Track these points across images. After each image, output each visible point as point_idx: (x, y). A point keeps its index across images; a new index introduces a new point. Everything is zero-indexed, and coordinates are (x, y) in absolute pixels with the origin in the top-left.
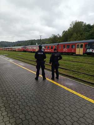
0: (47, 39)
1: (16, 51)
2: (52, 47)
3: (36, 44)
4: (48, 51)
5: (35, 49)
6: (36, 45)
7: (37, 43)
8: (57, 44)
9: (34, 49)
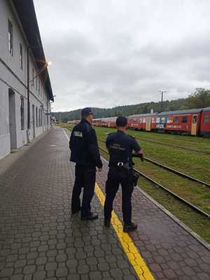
0: (183, 99)
1: (107, 127)
2: (184, 117)
3: (150, 112)
4: (175, 127)
5: (145, 124)
6: (148, 114)
7: (152, 111)
8: (199, 110)
9: (142, 124)
